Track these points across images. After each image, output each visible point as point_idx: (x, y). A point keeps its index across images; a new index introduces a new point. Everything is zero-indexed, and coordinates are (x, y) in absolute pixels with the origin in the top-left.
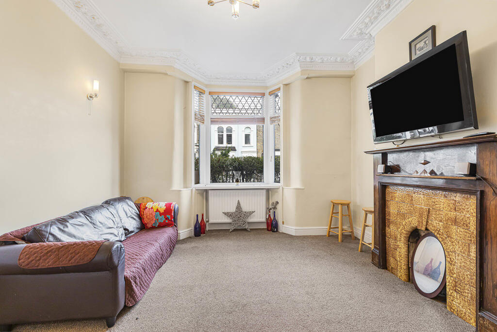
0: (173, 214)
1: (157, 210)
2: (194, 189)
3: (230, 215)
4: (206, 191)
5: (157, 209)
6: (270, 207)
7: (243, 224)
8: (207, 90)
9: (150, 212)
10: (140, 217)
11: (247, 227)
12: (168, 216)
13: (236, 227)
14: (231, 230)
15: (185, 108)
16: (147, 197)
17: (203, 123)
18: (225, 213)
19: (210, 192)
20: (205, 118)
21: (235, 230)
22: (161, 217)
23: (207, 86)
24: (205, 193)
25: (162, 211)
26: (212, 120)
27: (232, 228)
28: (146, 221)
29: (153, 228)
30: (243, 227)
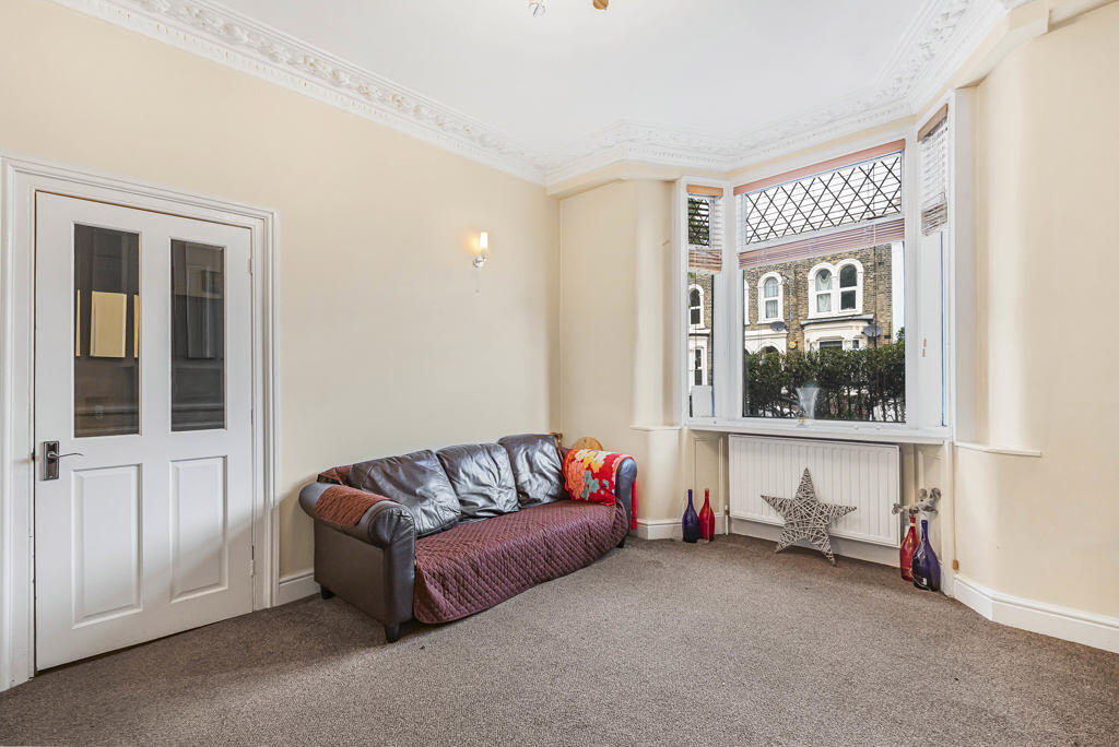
0: (614, 479)
1: (589, 468)
2: (686, 428)
3: (780, 506)
4: (725, 436)
5: (589, 465)
6: (912, 503)
7: (816, 539)
8: (728, 187)
9: (579, 468)
10: (562, 476)
11: (825, 550)
12: (606, 482)
13: (796, 542)
14: (778, 548)
15: (668, 242)
16: (591, 439)
17: (719, 269)
18: (767, 499)
19: (731, 439)
20: (724, 257)
21: (792, 550)
22: (593, 482)
23: (727, 175)
24: (720, 441)
25: (596, 470)
26: (745, 257)
27: (783, 541)
28: (571, 485)
29: (582, 501)
30: (815, 546)
